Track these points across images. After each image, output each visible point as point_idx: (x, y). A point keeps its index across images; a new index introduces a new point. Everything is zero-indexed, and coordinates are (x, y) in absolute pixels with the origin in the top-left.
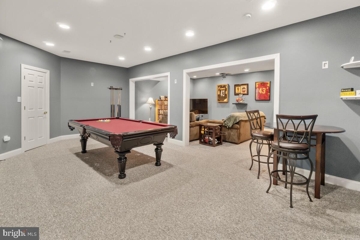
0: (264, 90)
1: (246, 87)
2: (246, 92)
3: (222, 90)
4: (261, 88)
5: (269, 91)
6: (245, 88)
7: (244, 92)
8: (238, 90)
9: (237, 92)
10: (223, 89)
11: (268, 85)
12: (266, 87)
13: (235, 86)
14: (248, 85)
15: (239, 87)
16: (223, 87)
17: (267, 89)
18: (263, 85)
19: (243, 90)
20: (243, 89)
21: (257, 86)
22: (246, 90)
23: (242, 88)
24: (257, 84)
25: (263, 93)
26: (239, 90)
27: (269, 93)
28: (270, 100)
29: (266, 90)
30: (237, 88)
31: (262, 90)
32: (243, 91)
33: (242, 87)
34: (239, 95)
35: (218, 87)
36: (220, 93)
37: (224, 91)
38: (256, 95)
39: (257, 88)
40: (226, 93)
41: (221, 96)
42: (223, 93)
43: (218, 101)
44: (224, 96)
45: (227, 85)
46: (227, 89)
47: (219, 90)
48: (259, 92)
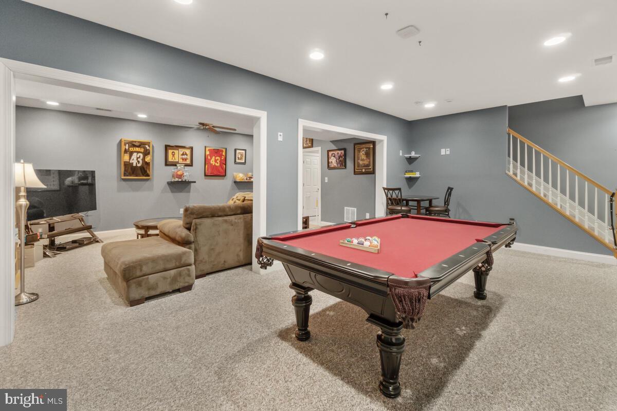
0: (218, 159)
1: (188, 152)
2: (188, 162)
3: (135, 152)
4: (214, 157)
5: (224, 163)
6: (186, 154)
7: (186, 160)
8: (173, 155)
9: (170, 159)
10: (137, 149)
11: (224, 154)
12: (221, 156)
13: (167, 147)
14: (192, 148)
15: (176, 152)
16: (139, 146)
17: (223, 159)
18: (217, 152)
19: (183, 157)
20: (183, 154)
21: (208, 153)
22: (189, 157)
23: (181, 153)
24: (207, 149)
25: (216, 164)
26: (176, 156)
27: (224, 166)
28: (225, 175)
29: (221, 159)
30: (170, 152)
31: (216, 161)
32: (183, 160)
33: (181, 151)
34: (176, 165)
35: (123, 144)
36: (130, 159)
37: (142, 155)
38: (206, 166)
39: (208, 155)
40: (148, 159)
41: (134, 165)
42: (137, 158)
43: (123, 177)
44: (139, 165)
45: (148, 144)
46: (149, 152)
47: (126, 151)
48: (211, 162)
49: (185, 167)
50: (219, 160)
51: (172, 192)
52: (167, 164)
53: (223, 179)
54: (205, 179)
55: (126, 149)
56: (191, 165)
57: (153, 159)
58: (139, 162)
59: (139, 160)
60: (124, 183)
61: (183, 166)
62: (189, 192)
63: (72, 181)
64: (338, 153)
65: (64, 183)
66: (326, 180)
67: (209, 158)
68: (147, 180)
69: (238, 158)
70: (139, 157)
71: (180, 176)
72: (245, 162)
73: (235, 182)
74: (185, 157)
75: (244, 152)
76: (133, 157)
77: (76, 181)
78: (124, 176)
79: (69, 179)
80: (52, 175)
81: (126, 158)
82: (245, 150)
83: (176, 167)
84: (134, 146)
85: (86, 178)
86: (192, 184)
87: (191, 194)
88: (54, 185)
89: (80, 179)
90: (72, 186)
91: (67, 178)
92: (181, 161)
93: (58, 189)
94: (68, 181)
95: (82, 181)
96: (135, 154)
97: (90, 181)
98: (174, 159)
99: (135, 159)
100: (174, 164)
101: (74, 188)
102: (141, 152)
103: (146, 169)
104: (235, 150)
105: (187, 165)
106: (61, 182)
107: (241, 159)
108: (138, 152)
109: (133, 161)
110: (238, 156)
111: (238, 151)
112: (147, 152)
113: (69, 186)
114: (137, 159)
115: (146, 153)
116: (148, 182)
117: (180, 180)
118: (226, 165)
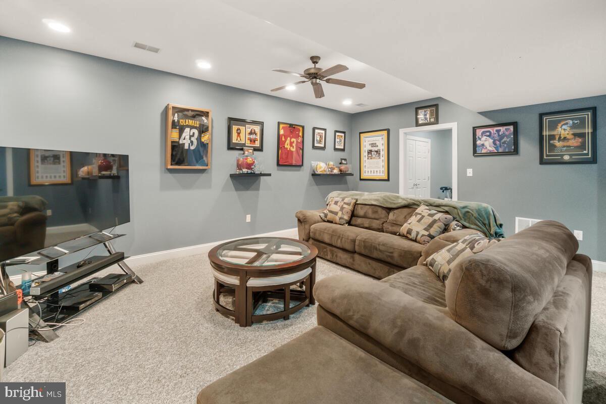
2: (257, 144)
3: (188, 126)
5: (301, 147)
6: (255, 133)
7: (254, 142)
8: (239, 134)
9: (234, 141)
11: (301, 134)
12: (297, 137)
13: (232, 121)
14: (262, 124)
15: (242, 128)
16: (192, 118)
17: (299, 141)
18: (292, 131)
20: (251, 133)
21: (282, 132)
22: (258, 137)
23: (249, 130)
24: (281, 126)
25: (292, 149)
26: (242, 135)
27: (301, 152)
28: (302, 165)
29: (297, 142)
31: (291, 143)
32: (251, 141)
33: (249, 128)
34: (242, 149)
35: (170, 112)
36: (180, 138)
37: (196, 132)
38: (280, 151)
39: (282, 135)
40: (205, 138)
41: (186, 147)
42: (191, 137)
43: (170, 167)
44: (192, 148)
45: (206, 114)
46: (208, 127)
47: (174, 125)
48: (286, 146)
49: (255, 152)
50: (295, 142)
51: (237, 189)
52: (231, 147)
53: (299, 171)
54: (278, 170)
55: (173, 121)
56: (260, 149)
57: (211, 139)
58: (192, 142)
59: (193, 139)
60: (170, 175)
61: (251, 151)
62: (258, 189)
63: (88, 172)
64: (498, 131)
65: (77, 175)
66: (470, 173)
67: (283, 139)
68: (203, 171)
69: (317, 141)
70: (193, 135)
71: (249, 166)
72: (325, 147)
73: (314, 175)
74: (253, 137)
75: (323, 132)
76: (184, 135)
77: (95, 172)
78: (171, 165)
79: (85, 169)
80: (62, 164)
81: (174, 135)
82: (325, 130)
83: (242, 152)
84: (186, 117)
85: (108, 167)
86: (262, 178)
87: (261, 192)
88: (64, 177)
89: (101, 168)
90: (88, 179)
91: (81, 168)
92: (248, 143)
93: (70, 182)
94: (83, 171)
95: (104, 173)
96: (187, 130)
97: (114, 172)
98: (239, 139)
99: (188, 137)
100: (241, 148)
101: (91, 182)
102: (195, 128)
103: (202, 154)
104: (314, 129)
105: (255, 149)
106: (74, 174)
107: (320, 142)
108: (192, 127)
109: (184, 142)
110: (317, 138)
111: (317, 131)
112: (205, 127)
113: (83, 179)
114: (190, 139)
115: (203, 130)
116: (204, 174)
117: (249, 171)
118: (303, 150)
